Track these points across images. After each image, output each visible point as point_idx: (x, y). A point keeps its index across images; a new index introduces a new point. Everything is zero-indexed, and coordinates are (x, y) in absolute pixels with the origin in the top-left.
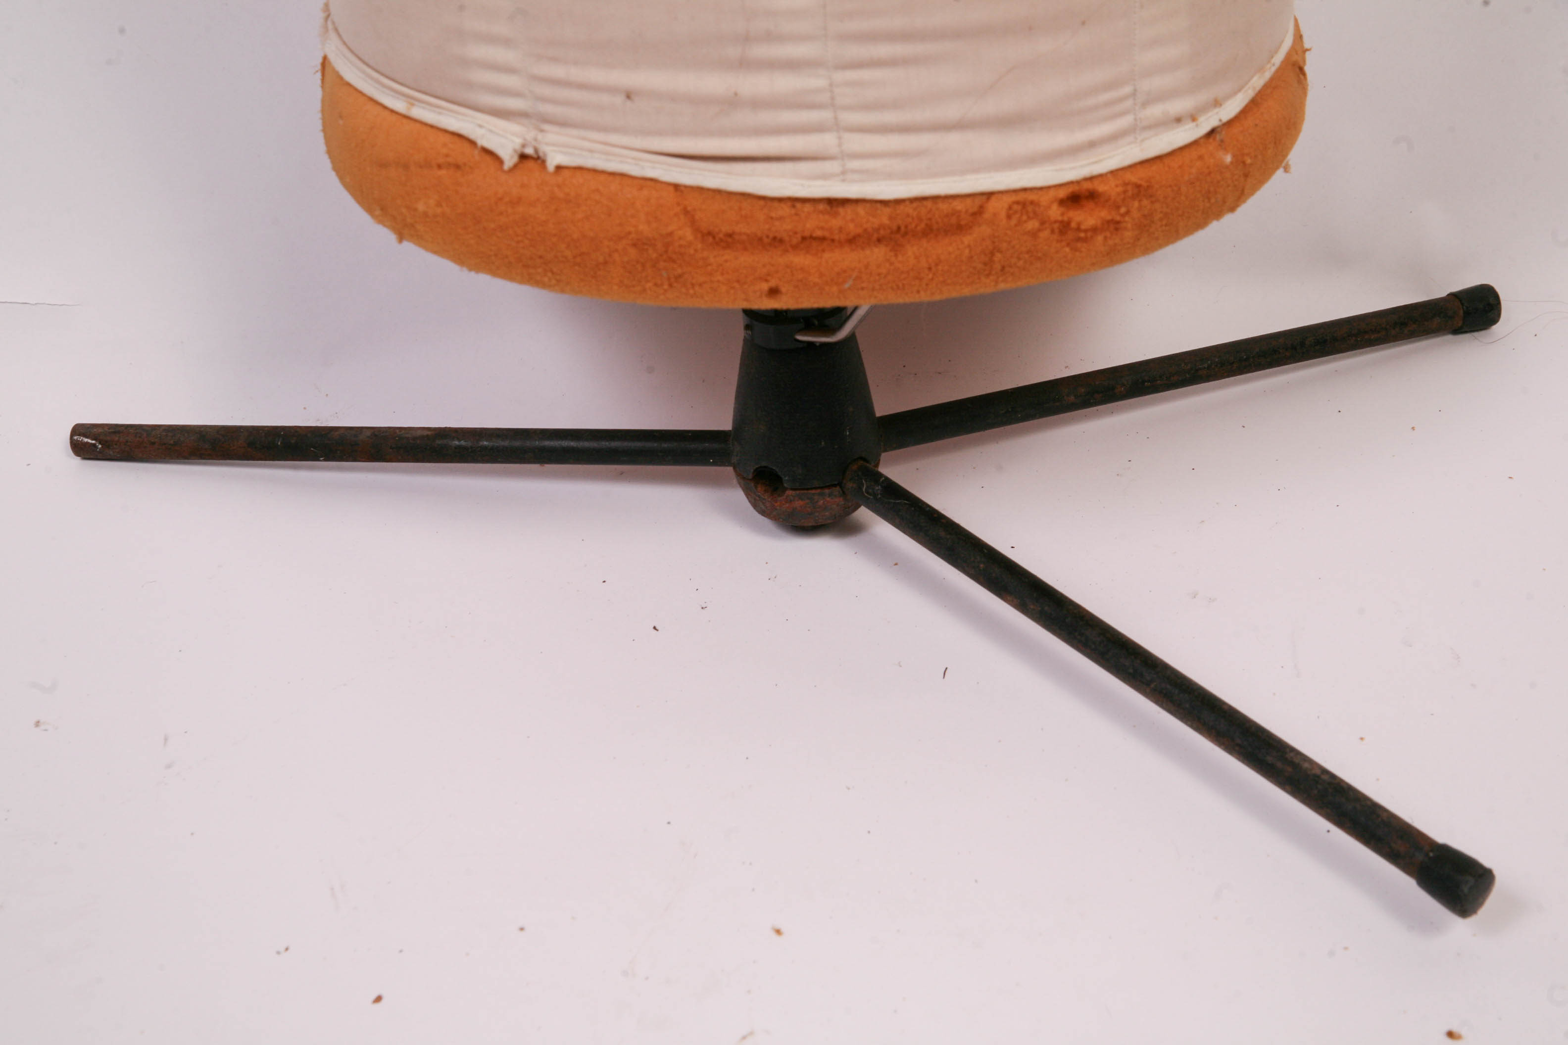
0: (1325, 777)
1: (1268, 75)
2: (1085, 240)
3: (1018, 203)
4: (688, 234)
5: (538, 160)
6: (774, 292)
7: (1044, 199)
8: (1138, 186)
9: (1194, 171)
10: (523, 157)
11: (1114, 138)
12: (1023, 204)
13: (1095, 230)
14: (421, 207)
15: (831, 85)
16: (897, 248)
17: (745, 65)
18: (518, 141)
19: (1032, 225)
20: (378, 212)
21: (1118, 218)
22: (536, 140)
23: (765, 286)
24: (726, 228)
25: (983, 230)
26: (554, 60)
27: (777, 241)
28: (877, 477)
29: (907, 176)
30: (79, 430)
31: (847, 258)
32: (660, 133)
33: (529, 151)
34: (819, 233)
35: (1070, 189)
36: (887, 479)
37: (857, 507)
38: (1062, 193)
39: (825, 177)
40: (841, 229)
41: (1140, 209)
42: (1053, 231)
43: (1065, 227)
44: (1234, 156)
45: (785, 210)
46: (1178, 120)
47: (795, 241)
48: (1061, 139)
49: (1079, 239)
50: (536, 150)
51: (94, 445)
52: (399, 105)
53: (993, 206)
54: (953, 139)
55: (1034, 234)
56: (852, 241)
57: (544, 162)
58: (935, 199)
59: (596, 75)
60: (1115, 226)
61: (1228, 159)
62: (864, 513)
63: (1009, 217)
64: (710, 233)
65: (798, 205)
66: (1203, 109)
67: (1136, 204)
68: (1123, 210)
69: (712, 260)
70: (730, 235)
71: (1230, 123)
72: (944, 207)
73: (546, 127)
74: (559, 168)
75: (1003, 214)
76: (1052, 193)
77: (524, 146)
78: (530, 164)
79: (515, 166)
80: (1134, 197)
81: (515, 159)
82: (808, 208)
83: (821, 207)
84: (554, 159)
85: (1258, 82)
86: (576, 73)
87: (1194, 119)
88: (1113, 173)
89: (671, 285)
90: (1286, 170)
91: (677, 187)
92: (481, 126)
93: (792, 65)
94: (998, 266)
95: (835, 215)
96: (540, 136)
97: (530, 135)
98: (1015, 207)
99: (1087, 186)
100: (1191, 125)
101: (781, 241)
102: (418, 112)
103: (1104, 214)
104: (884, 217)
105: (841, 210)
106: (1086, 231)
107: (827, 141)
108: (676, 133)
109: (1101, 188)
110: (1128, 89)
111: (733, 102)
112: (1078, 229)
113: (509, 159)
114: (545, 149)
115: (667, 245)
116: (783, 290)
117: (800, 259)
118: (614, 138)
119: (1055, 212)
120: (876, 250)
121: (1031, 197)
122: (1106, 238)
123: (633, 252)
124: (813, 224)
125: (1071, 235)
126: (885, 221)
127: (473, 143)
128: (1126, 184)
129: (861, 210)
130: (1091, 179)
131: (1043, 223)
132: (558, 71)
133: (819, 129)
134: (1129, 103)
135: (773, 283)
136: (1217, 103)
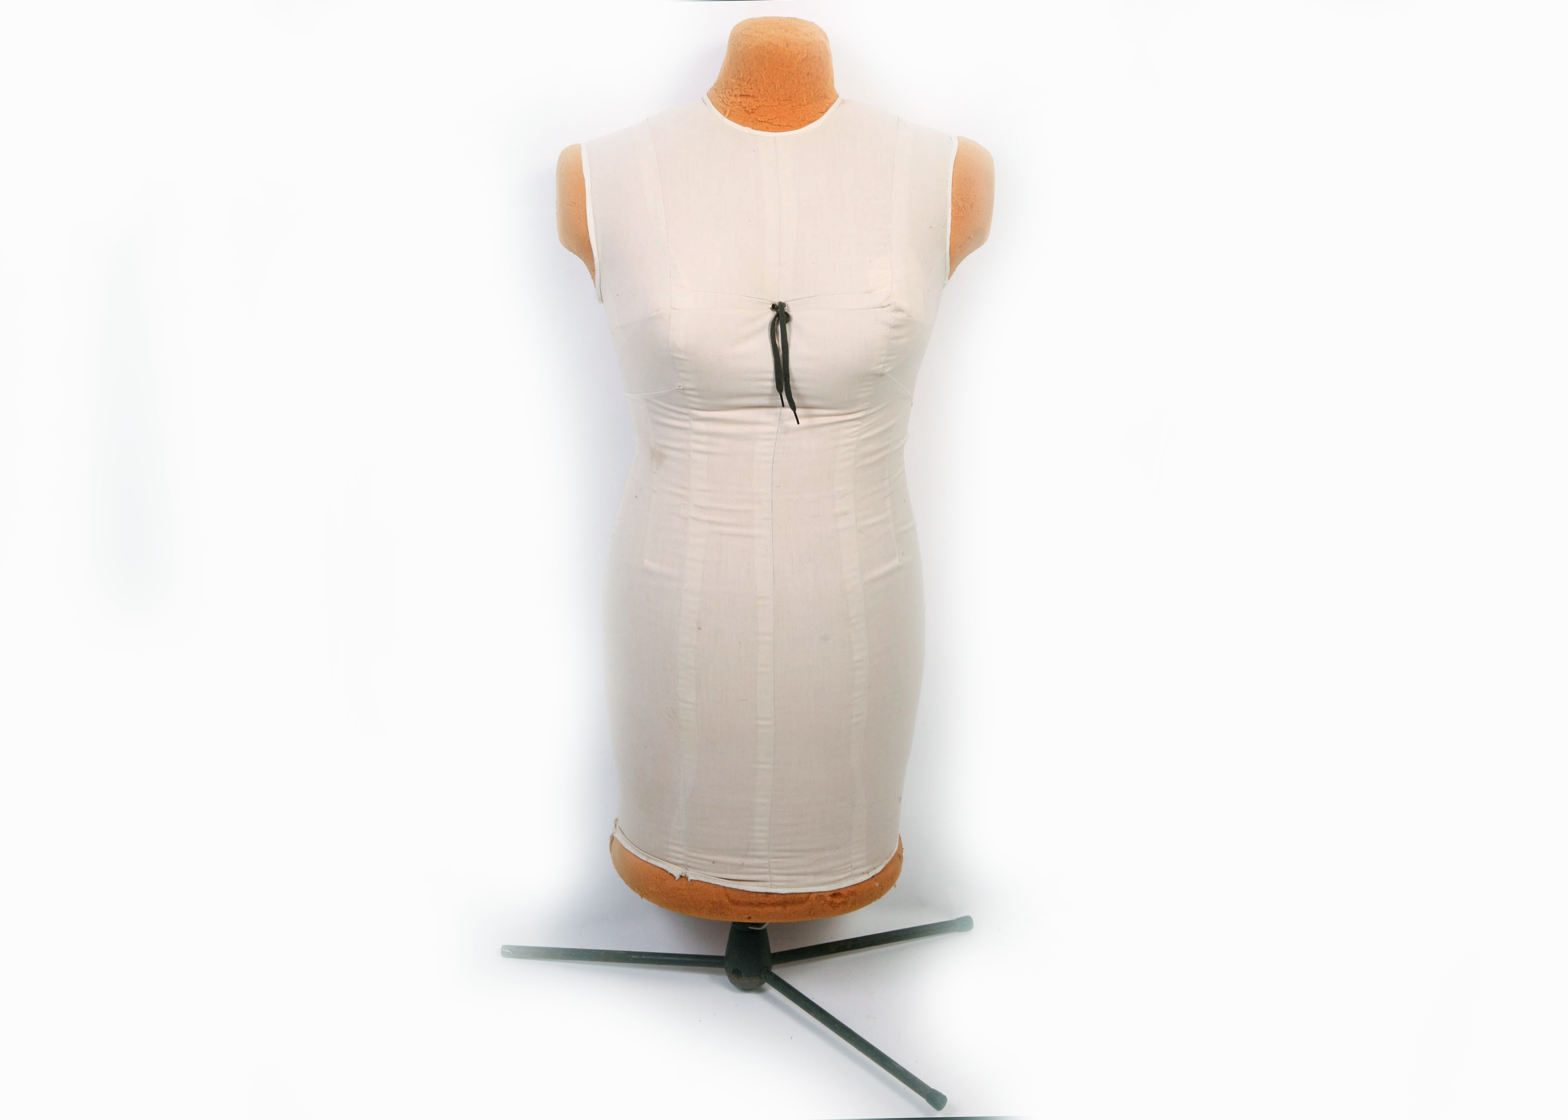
0: (902, 1069)
1: (889, 860)
2: (837, 907)
3: (818, 896)
4: (727, 901)
5: (686, 878)
6: (749, 918)
7: (826, 895)
8: (852, 892)
9: (868, 888)
10: (681, 876)
11: (846, 878)
12: (820, 896)
13: (840, 904)
14: (651, 889)
15: (770, 862)
16: (785, 907)
17: (746, 856)
18: (681, 872)
19: (823, 902)
20: (637, 889)
21: (846, 901)
22: (686, 872)
23: (747, 916)
24: (738, 899)
25: (810, 903)
26: (694, 852)
27: (751, 904)
28: (772, 974)
29: (788, 887)
30: (504, 947)
31: (771, 909)
32: (721, 873)
33: (683, 875)
34: (763, 902)
35: (833, 892)
36: (775, 975)
37: (764, 983)
38: (831, 893)
39: (765, 886)
40: (769, 901)
41: (853, 898)
42: (828, 904)
43: (832, 902)
44: (879, 884)
45: (754, 895)
46: (864, 873)
47: (757, 904)
48: (831, 879)
49: (835, 906)
50: (685, 875)
51: (510, 953)
52: (644, 858)
53: (812, 896)
54: (802, 877)
55: (823, 905)
56: (772, 905)
57: (687, 878)
58: (796, 893)
59: (705, 856)
60: (845, 903)
61: (877, 884)
62: (766, 985)
63: (816, 899)
64: (733, 901)
65: (758, 894)
66: (871, 870)
67: (851, 897)
68: (848, 899)
69: (733, 908)
70: (738, 901)
71: (879, 874)
72: (799, 896)
73: (689, 869)
74: (691, 880)
75: (814, 899)
76: (828, 894)
77: (682, 874)
78: (683, 878)
79: (679, 879)
80: (851, 895)
81: (679, 877)
82: (760, 895)
83: (764, 894)
84: (690, 878)
85: (886, 862)
86: (700, 856)
87: (868, 873)
88: (845, 888)
89: (720, 915)
90: (895, 886)
91: (724, 887)
92: (670, 867)
93: (759, 857)
94: (812, 913)
95: (768, 897)
96: (687, 871)
97: (684, 871)
98: (818, 897)
99: (838, 891)
100: (867, 875)
101: (753, 904)
102: (650, 861)
103: (842, 899)
104: (781, 898)
105: (770, 896)
106: (837, 904)
107: (767, 877)
108: (726, 873)
109: (842, 892)
110: (850, 865)
111: (743, 865)
112: (835, 903)
113: (677, 877)
114: (687, 875)
115: (720, 904)
116: (753, 917)
117: (758, 909)
118: (708, 873)
119: (829, 899)
120: (779, 908)
121: (823, 894)
122: (843, 907)
123: (711, 905)
124: (761, 899)
125: (833, 905)
126: (782, 899)
127: (667, 872)
128: (849, 891)
129: (775, 896)
130: (839, 889)
131: (825, 901)
132: (695, 855)
133: (765, 874)
134: (849, 869)
135: (749, 915)
136: (875, 868)
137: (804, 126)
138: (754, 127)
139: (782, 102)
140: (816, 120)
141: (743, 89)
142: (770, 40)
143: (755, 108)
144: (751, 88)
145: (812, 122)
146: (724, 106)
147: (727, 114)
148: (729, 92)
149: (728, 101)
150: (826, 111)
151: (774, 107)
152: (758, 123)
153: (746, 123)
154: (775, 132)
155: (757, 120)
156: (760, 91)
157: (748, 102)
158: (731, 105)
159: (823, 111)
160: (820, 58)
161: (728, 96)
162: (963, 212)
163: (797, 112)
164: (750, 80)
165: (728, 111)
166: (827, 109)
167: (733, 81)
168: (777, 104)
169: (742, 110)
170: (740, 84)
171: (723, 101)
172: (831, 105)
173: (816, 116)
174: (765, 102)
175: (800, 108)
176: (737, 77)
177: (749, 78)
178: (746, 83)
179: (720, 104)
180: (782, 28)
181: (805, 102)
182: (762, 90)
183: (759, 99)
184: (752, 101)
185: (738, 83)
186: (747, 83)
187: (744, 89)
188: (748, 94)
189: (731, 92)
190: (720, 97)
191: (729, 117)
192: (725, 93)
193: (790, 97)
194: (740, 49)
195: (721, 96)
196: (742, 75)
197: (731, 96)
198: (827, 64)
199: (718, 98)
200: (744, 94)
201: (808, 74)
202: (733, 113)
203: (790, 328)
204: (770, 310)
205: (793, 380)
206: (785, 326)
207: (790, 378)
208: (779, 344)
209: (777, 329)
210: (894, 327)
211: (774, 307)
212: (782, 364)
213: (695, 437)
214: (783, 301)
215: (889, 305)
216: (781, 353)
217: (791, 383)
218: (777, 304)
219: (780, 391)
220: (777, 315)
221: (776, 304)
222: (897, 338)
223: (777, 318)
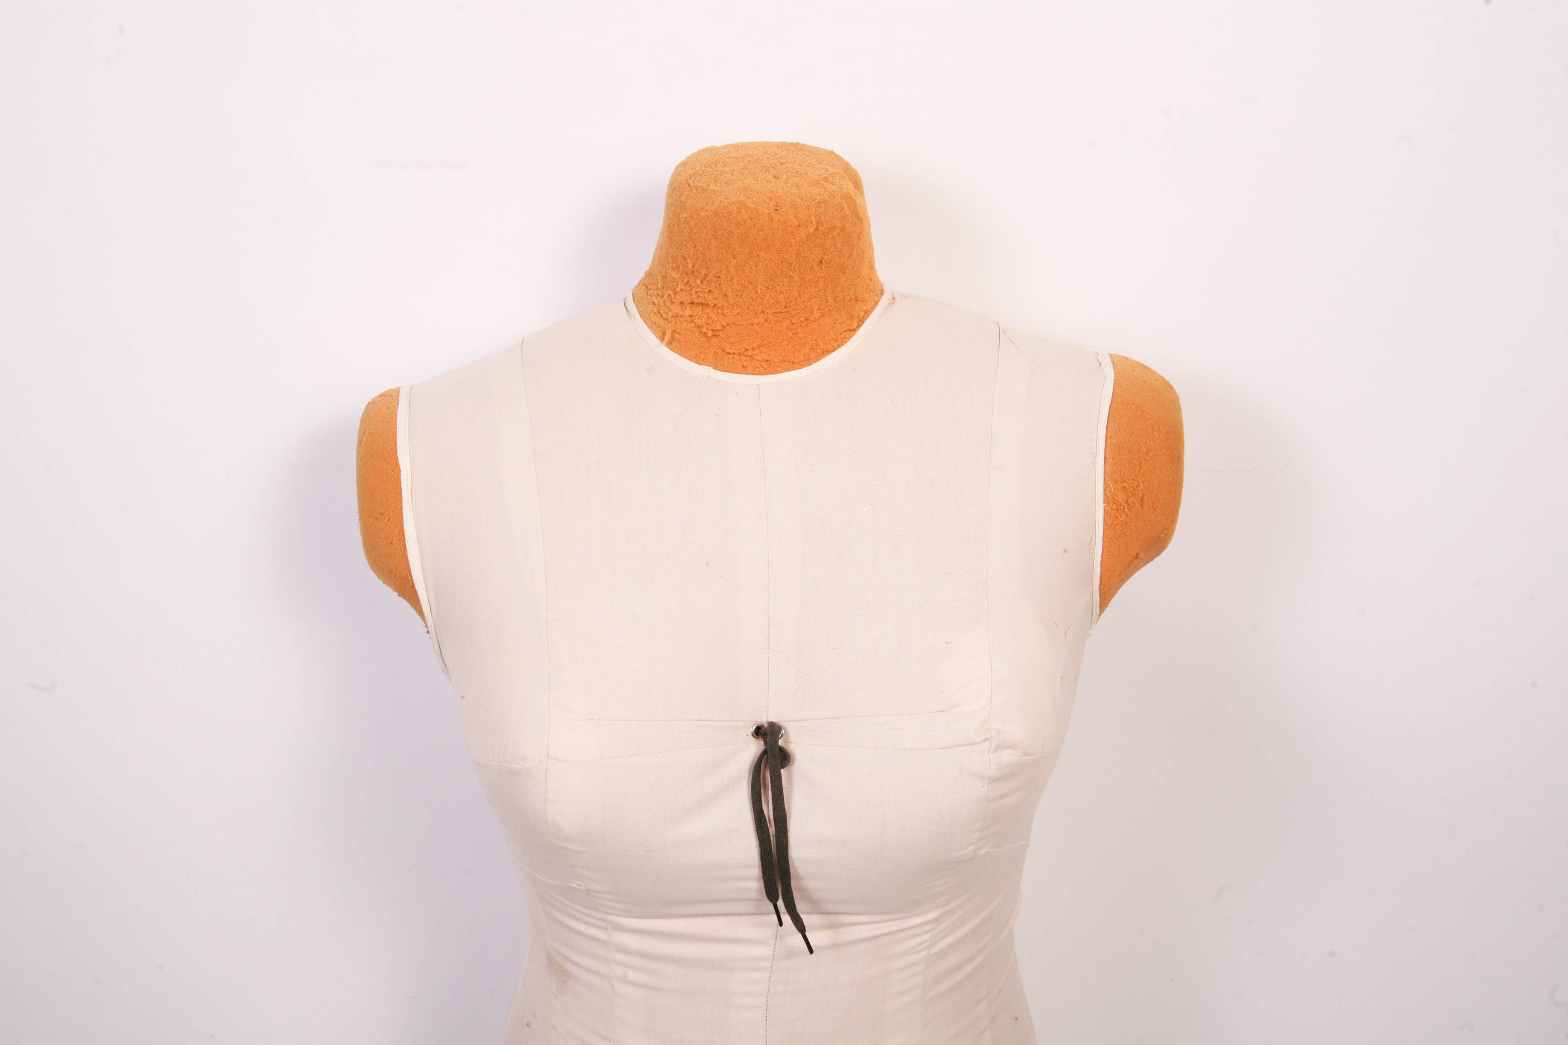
137: (816, 360)
138: (719, 365)
139: (770, 316)
140: (839, 346)
141: (694, 291)
142: (742, 198)
143: (719, 327)
144: (710, 291)
145: (833, 351)
146: (662, 322)
147: (667, 338)
148: (669, 295)
149: (667, 313)
150: (859, 326)
151: (755, 327)
152: (727, 357)
153: (702, 356)
154: (760, 374)
155: (724, 350)
156: (726, 296)
157: (706, 317)
158: (673, 320)
159: (854, 328)
160: (843, 229)
161: (668, 304)
162: (1126, 514)
163: (801, 335)
164: (706, 275)
165: (669, 332)
166: (861, 321)
167: (676, 275)
168: (762, 320)
169: (693, 332)
170: (688, 282)
171: (659, 312)
172: (868, 313)
173: (839, 339)
174: (738, 317)
175: (807, 325)
176: (681, 268)
177: (704, 271)
178: (698, 282)
179: (654, 318)
180: (768, 170)
181: (816, 314)
182: (730, 295)
183: (726, 311)
184: (712, 315)
185: (685, 281)
186: (702, 282)
187: (696, 292)
188: (703, 302)
189: (672, 295)
190: (654, 304)
191: (669, 344)
192: (663, 296)
193: (785, 307)
194: (685, 215)
195: (655, 301)
196: (690, 266)
197: (673, 303)
198: (859, 238)
199: (651, 306)
200: (697, 301)
201: (821, 262)
202: (676, 335)
203: (790, 776)
204: (753, 739)
205: (799, 878)
206: (780, 774)
207: (792, 875)
208: (768, 810)
209: (764, 779)
210: (999, 779)
211: (759, 732)
212: (774, 851)
213: (618, 956)
214: (774, 719)
215: (986, 740)
216: (772, 830)
217: (793, 883)
218: (766, 725)
219: (773, 898)
220: (765, 753)
221: (763, 726)
222: (1002, 797)
223: (766, 756)
